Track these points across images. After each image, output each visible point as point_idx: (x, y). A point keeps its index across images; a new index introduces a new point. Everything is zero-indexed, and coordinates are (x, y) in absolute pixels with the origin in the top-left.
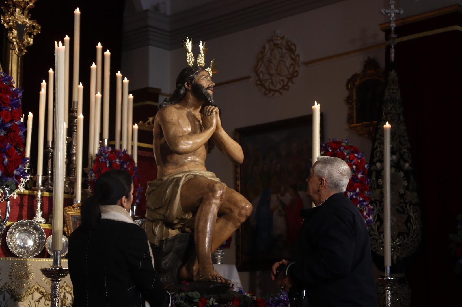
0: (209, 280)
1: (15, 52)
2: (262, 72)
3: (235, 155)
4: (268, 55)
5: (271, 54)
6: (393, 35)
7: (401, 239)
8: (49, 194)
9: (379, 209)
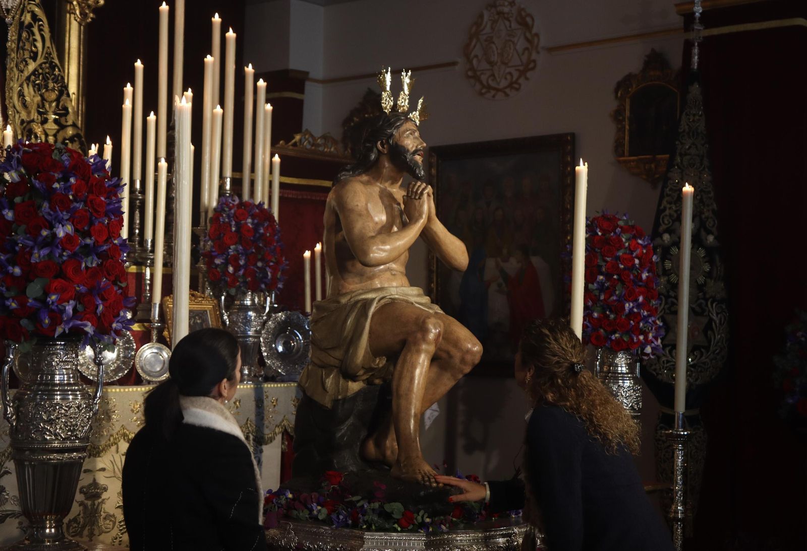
0: (418, 483)
1: (75, 18)
2: (476, 56)
3: (456, 260)
4: (488, 29)
5: (492, 28)
6: (697, 27)
7: (697, 356)
8: (137, 269)
9: (664, 308)
